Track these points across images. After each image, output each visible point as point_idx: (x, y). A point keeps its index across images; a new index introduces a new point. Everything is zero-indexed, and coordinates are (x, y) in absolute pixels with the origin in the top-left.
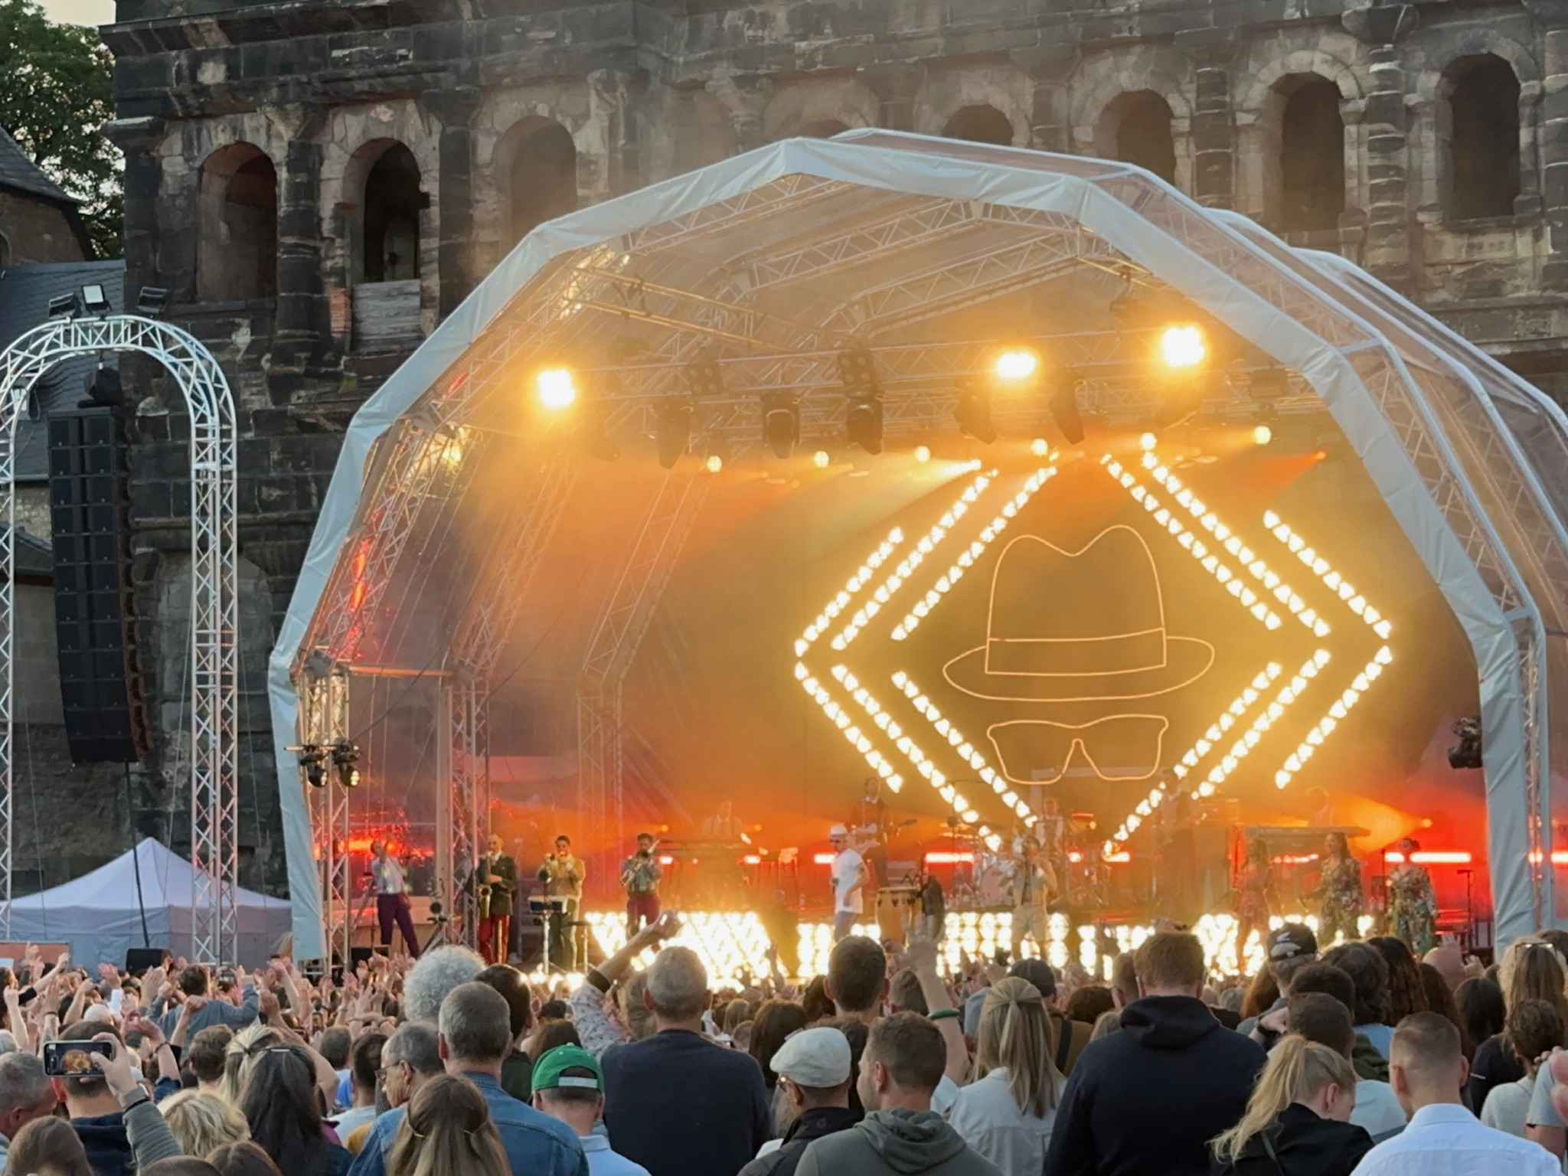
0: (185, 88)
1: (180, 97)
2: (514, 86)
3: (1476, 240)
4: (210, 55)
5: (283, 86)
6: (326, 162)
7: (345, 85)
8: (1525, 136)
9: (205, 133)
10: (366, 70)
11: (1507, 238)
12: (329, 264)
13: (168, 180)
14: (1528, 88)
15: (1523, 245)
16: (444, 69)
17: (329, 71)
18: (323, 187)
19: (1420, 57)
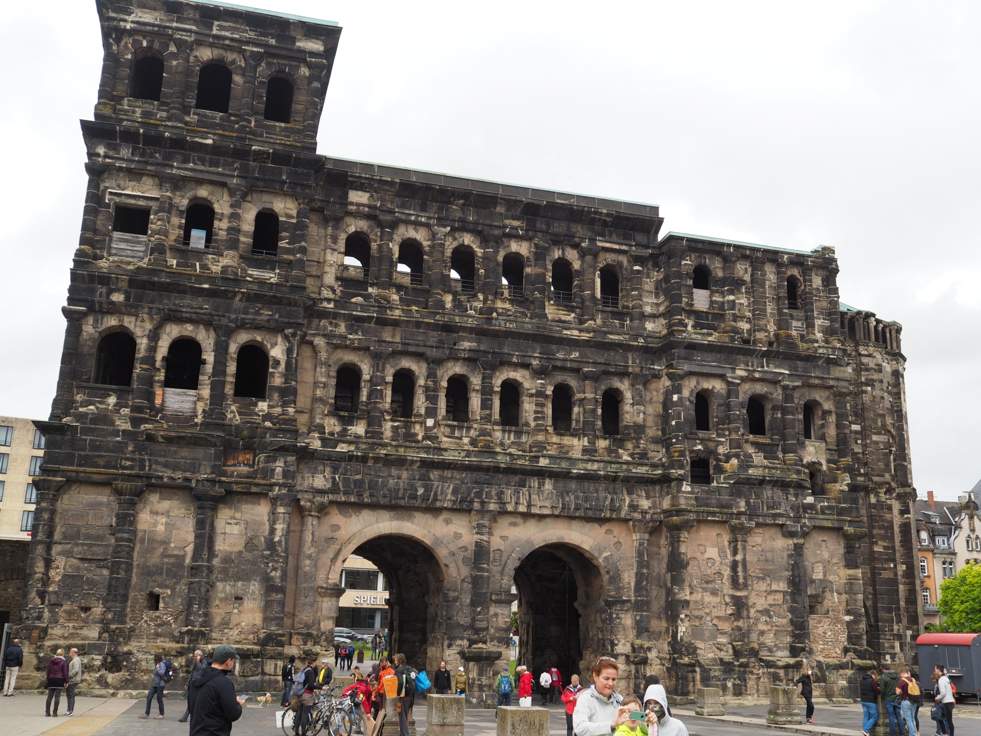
0: (103, 299)
1: (100, 303)
2: (250, 328)
3: (562, 438)
4: (117, 290)
5: (150, 308)
6: (161, 340)
7: (179, 314)
8: (576, 410)
9: (105, 319)
10: (189, 310)
11: (571, 438)
12: (157, 378)
13: (84, 334)
14: (579, 396)
15: (575, 441)
16: (224, 316)
17: (173, 307)
18: (158, 349)
19: (548, 381)
